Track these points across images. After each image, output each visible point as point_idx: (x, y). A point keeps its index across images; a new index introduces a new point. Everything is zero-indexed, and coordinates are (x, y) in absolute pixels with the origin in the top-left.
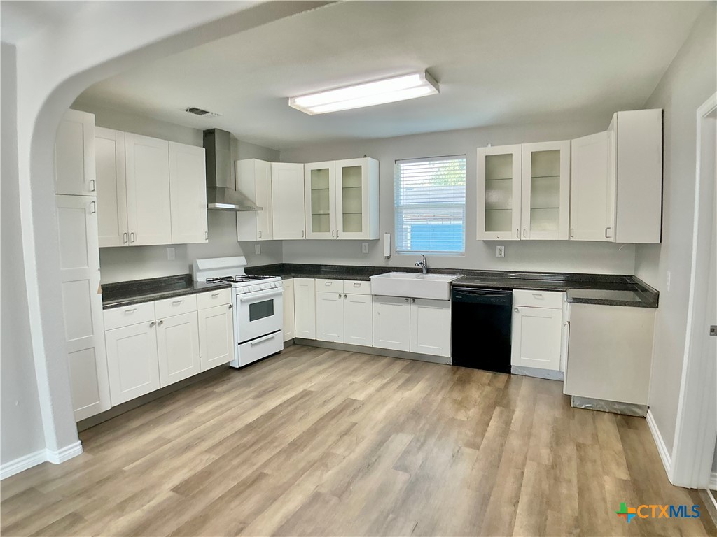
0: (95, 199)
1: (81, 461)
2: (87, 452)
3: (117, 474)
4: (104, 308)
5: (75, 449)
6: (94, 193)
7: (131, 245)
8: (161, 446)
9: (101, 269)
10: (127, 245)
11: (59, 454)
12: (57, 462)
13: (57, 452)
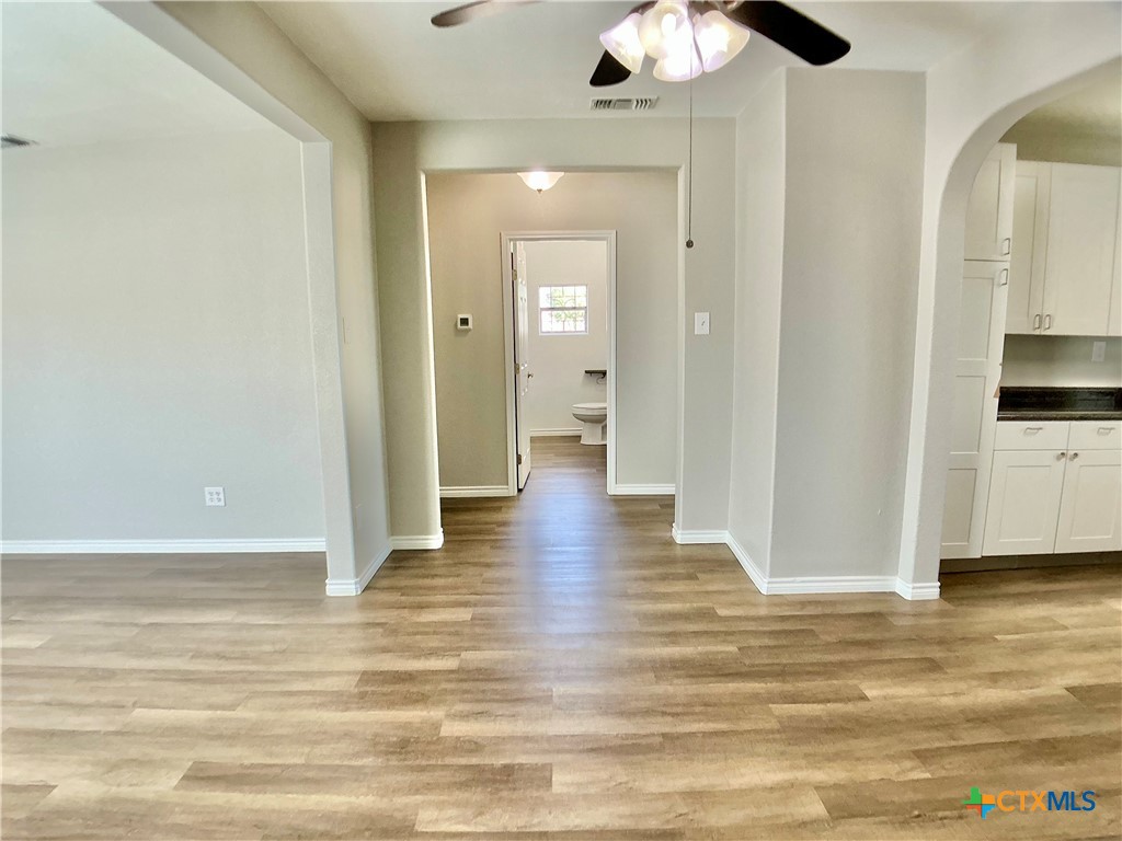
0: (1007, 266)
1: (935, 607)
2: (945, 600)
3: (987, 639)
4: (998, 419)
5: (931, 590)
6: (1009, 257)
7: (1043, 333)
8: (1049, 629)
9: (1003, 365)
10: (1037, 332)
11: (914, 588)
12: (908, 597)
13: (911, 586)
